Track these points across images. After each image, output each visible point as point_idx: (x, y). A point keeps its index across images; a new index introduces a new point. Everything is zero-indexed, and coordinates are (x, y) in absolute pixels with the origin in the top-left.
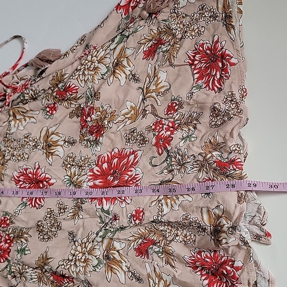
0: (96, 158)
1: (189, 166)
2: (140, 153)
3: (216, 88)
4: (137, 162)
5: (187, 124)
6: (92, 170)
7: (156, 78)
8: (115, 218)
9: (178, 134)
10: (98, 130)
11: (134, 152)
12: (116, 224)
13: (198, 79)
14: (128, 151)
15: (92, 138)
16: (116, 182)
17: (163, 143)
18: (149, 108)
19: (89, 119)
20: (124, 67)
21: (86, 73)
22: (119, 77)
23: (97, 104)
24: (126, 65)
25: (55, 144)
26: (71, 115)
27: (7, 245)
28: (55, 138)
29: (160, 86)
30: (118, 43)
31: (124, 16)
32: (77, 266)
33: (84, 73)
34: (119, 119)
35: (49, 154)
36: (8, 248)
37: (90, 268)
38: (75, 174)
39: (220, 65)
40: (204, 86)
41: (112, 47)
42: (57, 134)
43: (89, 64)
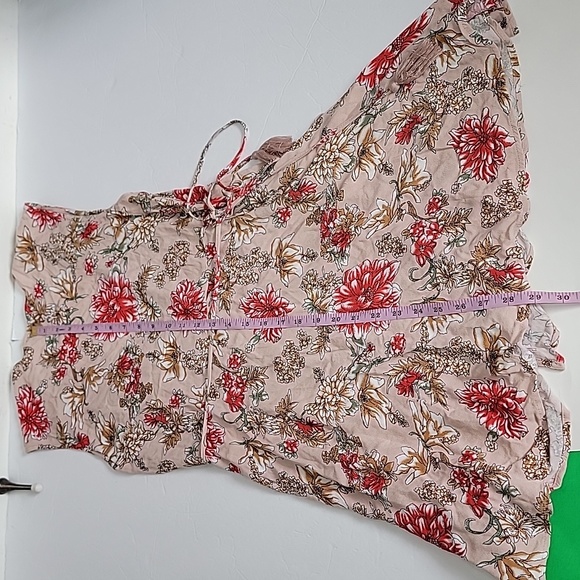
0: (342, 275)
1: (457, 278)
2: (396, 265)
3: (488, 177)
4: (394, 276)
5: (454, 224)
6: (338, 290)
7: (412, 168)
8: (370, 348)
9: (443, 239)
10: (344, 238)
11: (389, 265)
12: (372, 356)
13: (466, 166)
14: (382, 263)
15: (336, 249)
16: (369, 303)
17: (424, 251)
18: (406, 207)
19: (331, 225)
20: (372, 155)
21: (325, 166)
22: (367, 168)
23: (340, 205)
24: (375, 153)
25: (291, 259)
26: (309, 221)
27: (239, 390)
28: (290, 252)
29: (418, 177)
30: (363, 125)
31: (369, 89)
32: (326, 411)
33: (322, 166)
34: (369, 223)
35: (284, 273)
36: (241, 394)
37: (343, 412)
38: (317, 296)
39: (492, 146)
40: (473, 174)
41: (356, 131)
42: (292, 246)
43: (328, 154)
